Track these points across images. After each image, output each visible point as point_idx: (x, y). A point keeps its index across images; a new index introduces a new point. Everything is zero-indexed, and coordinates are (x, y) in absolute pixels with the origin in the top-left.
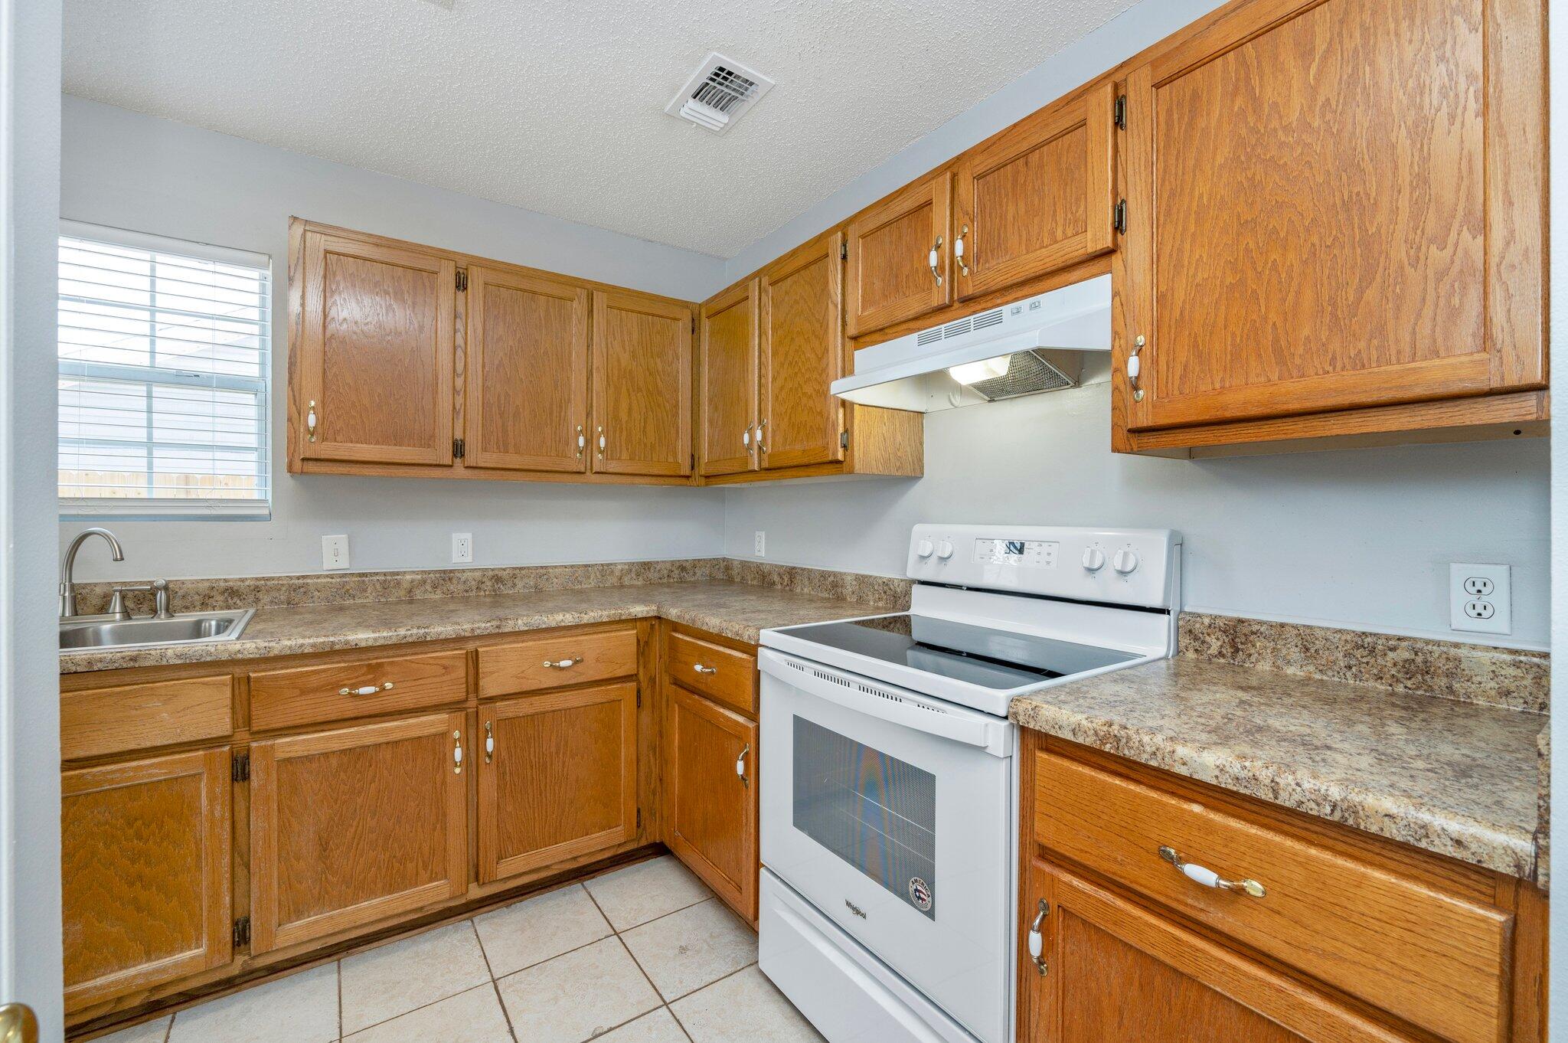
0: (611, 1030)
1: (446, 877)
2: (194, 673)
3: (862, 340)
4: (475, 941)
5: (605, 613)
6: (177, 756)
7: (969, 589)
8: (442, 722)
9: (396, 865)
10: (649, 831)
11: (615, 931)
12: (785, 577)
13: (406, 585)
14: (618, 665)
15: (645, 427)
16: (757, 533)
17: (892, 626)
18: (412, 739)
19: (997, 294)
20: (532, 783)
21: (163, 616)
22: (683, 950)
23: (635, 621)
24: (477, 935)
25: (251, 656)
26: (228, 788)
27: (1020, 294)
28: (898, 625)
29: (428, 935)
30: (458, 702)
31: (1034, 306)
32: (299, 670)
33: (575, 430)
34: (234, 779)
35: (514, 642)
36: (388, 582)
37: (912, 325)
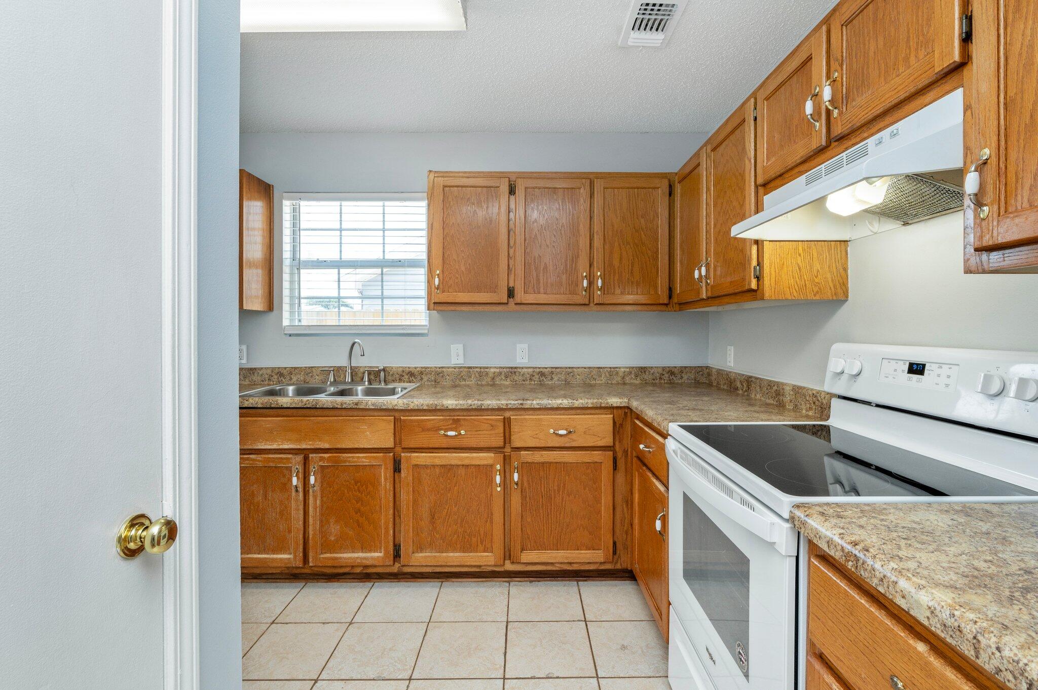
0: (558, 678)
1: (492, 552)
2: (379, 414)
3: (769, 186)
4: (506, 596)
5: (590, 401)
6: (373, 455)
7: (878, 406)
8: (491, 458)
9: (467, 537)
10: (622, 559)
11: (585, 618)
12: (744, 384)
13: (491, 375)
14: (600, 438)
15: (632, 270)
16: (729, 347)
17: (819, 433)
18: (475, 466)
19: (864, 128)
20: (542, 507)
21: (383, 385)
22: (624, 647)
23: (611, 409)
24: (509, 593)
25: (401, 408)
26: (392, 475)
27: (882, 125)
28: (824, 433)
29: (485, 584)
30: (499, 448)
31: (893, 135)
32: (422, 418)
33: (582, 274)
34: (395, 471)
35: (532, 415)
36: (482, 372)
37: (802, 168)
